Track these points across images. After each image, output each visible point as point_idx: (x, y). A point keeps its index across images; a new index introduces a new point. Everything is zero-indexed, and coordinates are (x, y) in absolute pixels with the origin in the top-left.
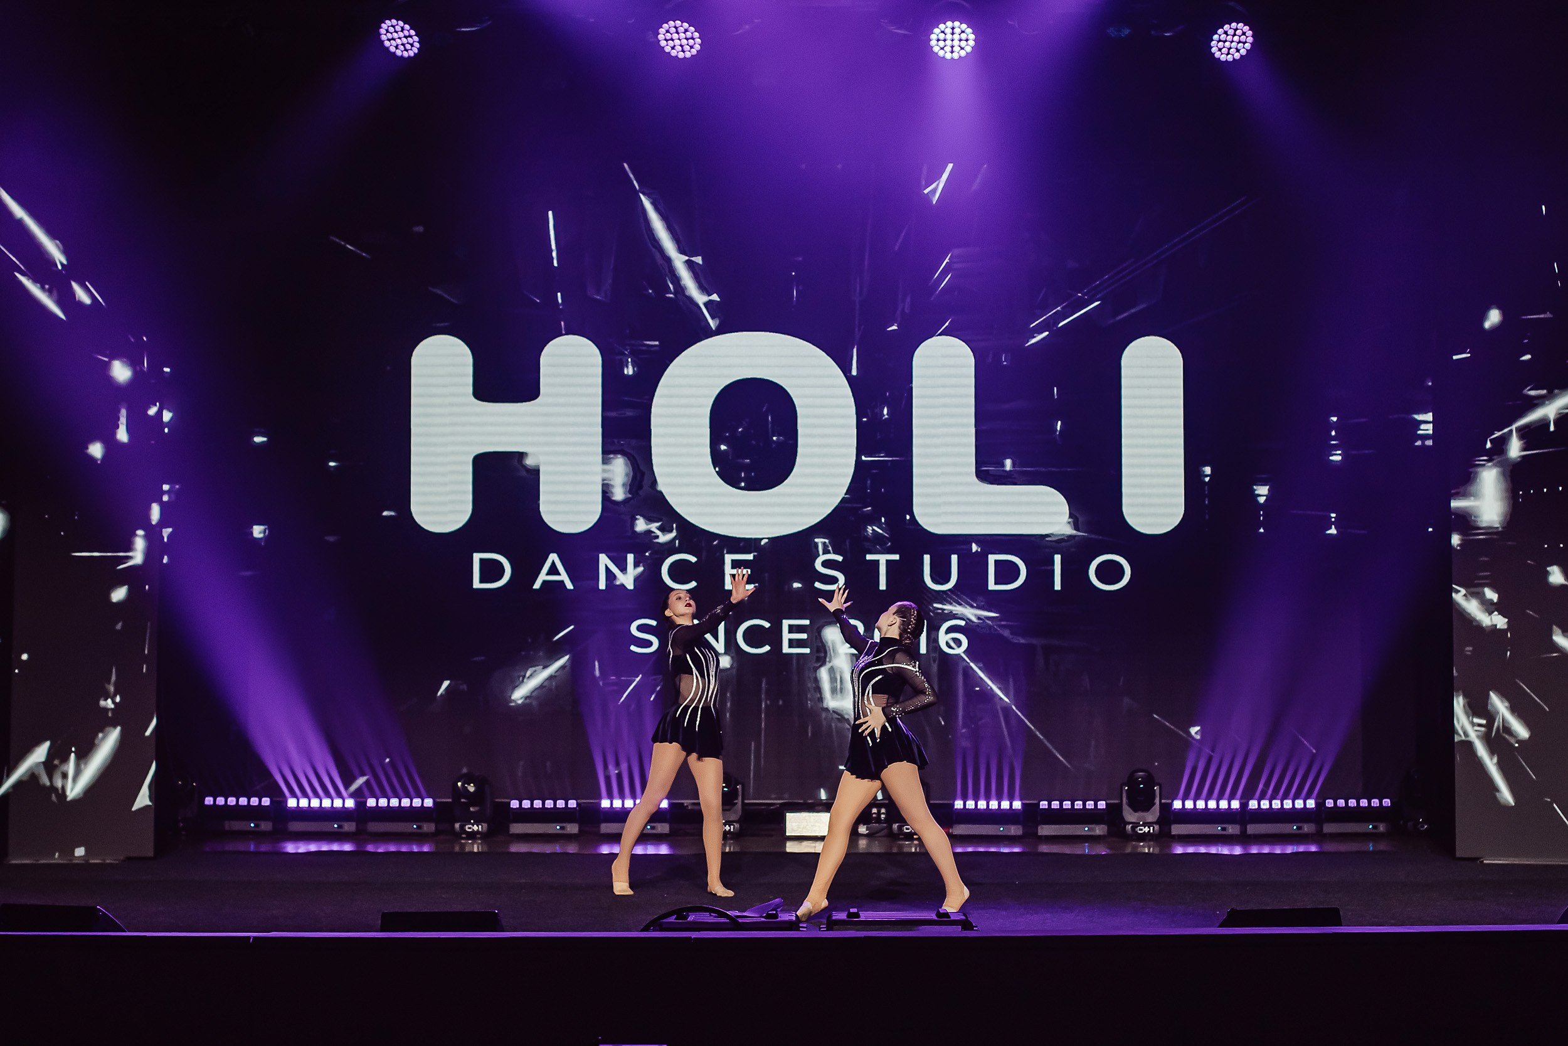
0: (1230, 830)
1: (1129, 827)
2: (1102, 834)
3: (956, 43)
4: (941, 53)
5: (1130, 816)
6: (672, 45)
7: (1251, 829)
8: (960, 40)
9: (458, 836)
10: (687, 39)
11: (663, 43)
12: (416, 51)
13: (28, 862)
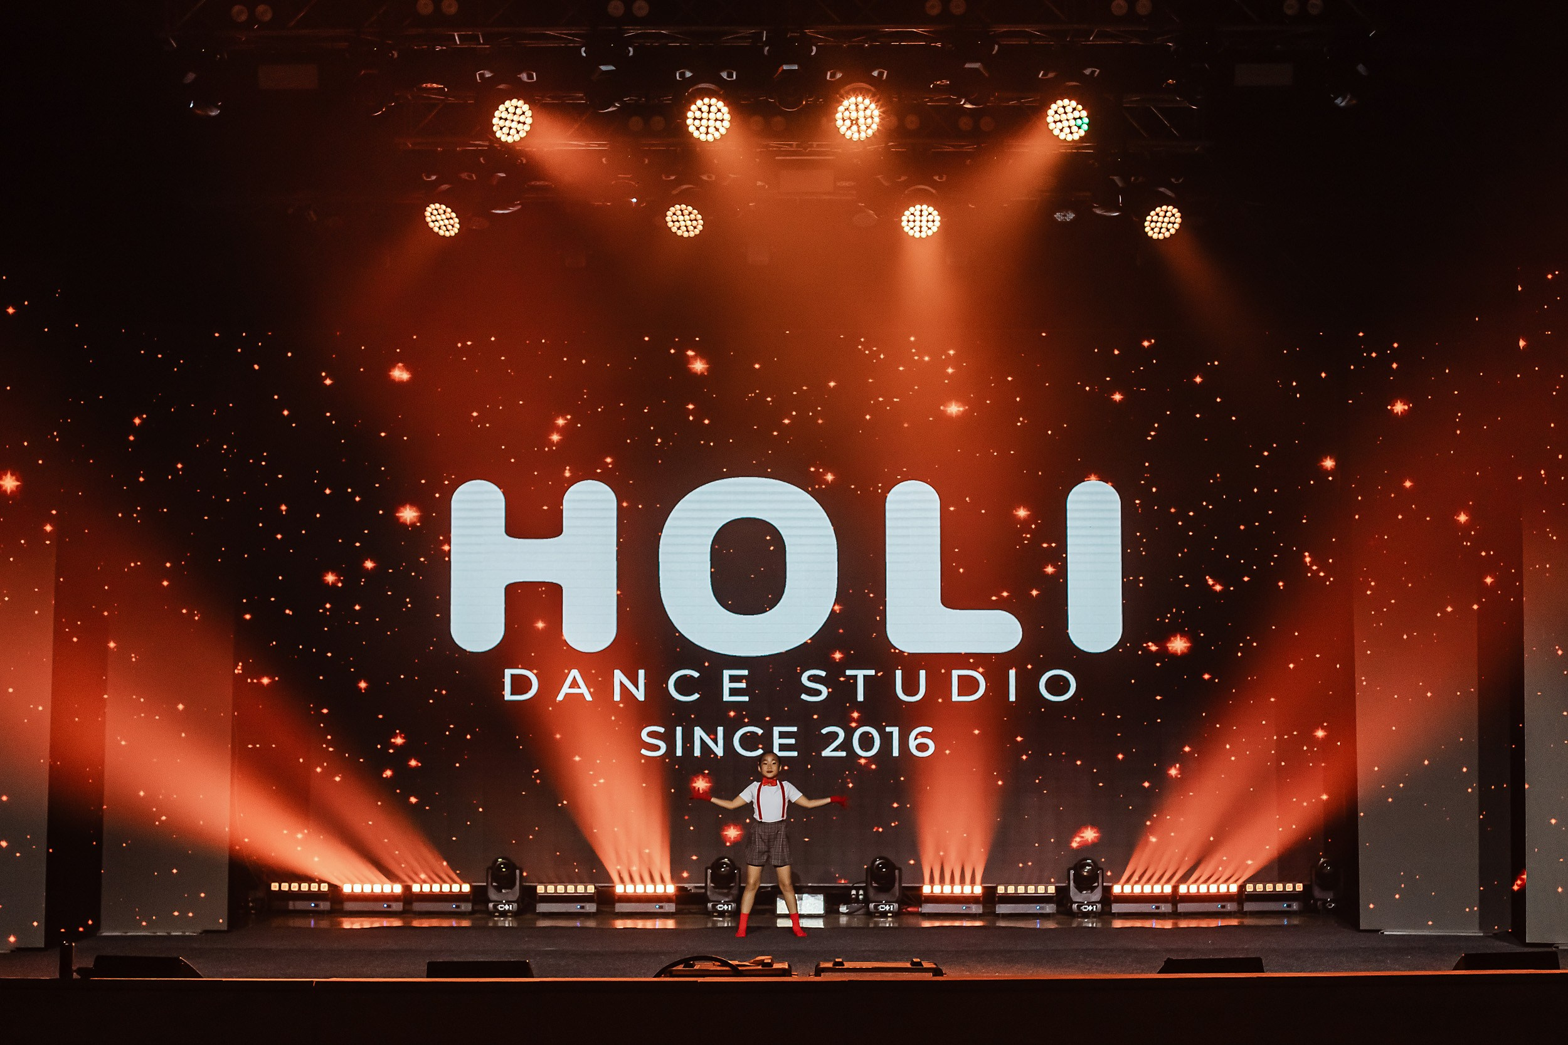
0: (1163, 909)
1: (1075, 906)
2: (1051, 912)
3: (924, 224)
4: (911, 233)
5: (1075, 895)
6: (678, 226)
7: (1182, 907)
8: (928, 221)
9: (491, 914)
10: (691, 220)
11: (670, 224)
12: (457, 231)
13: (119, 934)
